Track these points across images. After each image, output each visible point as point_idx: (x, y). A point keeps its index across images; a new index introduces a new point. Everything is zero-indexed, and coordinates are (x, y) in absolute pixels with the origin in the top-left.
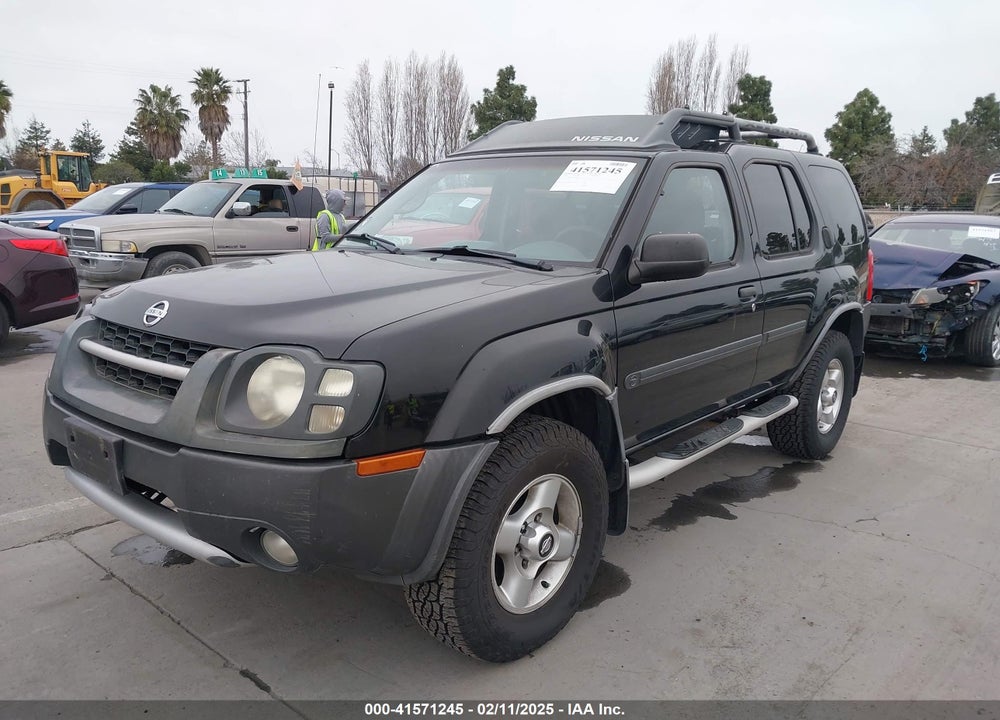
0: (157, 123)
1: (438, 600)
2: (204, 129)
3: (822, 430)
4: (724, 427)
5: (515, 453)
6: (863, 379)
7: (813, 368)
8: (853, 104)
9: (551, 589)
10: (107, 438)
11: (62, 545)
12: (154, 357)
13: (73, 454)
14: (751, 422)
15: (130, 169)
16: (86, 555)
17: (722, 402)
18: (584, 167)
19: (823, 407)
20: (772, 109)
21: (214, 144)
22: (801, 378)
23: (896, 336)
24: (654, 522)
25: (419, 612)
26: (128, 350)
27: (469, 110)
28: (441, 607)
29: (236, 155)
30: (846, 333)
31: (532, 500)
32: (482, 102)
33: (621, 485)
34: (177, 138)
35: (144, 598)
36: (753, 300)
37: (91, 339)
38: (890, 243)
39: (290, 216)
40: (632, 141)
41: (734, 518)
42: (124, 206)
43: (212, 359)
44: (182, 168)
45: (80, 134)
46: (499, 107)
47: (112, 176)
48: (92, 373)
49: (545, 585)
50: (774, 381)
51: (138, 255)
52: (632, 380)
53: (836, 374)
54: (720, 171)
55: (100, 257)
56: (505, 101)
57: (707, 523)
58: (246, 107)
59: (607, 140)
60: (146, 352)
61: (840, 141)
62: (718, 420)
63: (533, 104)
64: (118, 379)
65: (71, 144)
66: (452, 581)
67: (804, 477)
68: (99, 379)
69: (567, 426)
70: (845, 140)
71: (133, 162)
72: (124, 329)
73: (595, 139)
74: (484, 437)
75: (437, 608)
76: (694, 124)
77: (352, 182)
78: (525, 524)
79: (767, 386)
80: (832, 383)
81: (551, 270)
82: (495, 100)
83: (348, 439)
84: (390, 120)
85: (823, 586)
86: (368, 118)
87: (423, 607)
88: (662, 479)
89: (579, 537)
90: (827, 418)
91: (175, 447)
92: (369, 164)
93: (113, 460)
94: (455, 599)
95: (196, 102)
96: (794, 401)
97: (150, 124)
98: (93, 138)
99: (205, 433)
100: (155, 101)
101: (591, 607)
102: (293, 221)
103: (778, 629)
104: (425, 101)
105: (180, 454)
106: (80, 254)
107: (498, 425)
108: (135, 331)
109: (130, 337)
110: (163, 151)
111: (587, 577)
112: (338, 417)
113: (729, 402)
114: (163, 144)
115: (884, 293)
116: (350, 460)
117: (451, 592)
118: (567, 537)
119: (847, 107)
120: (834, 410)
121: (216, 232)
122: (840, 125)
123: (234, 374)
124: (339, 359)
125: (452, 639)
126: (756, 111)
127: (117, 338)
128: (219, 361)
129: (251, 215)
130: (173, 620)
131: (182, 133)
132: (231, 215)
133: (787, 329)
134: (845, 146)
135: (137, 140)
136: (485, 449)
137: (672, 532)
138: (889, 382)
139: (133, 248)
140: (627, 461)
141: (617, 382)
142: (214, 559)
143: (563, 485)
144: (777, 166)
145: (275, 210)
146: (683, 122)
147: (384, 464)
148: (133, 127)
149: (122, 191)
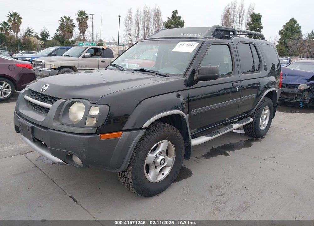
0: (66, 28)
1: (127, 177)
2: (80, 30)
3: (261, 129)
4: (227, 127)
5: (152, 133)
6: (277, 112)
7: (259, 109)
8: (288, 23)
9: (165, 175)
10: (29, 125)
11: (23, 156)
12: (44, 101)
13: (21, 130)
14: (236, 126)
15: (57, 42)
16: (29, 160)
17: (227, 119)
18: (183, 44)
19: (262, 122)
20: (261, 24)
21: (83, 35)
22: (254, 112)
23: (293, 99)
24: (203, 156)
25: (122, 181)
26: (37, 99)
27: (163, 24)
28: (128, 179)
29: (90, 38)
30: (271, 98)
31: (159, 148)
32: (167, 22)
33: (189, 145)
34: (71, 32)
35: (44, 173)
36: (238, 87)
37: (27, 95)
38: (292, 69)
39: (102, 58)
40: (199, 36)
41: (229, 155)
42: (53, 54)
43: (59, 102)
44: (73, 42)
45: (43, 31)
46: (172, 23)
47: (51, 44)
48: (28, 105)
49: (163, 174)
50: (246, 113)
51: (55, 69)
52: (194, 112)
53: (267, 111)
54: (228, 45)
55: (44, 69)
56: (174, 21)
57: (220, 157)
58: (93, 23)
59: (192, 35)
60: (42, 100)
61: (284, 35)
62: (226, 125)
63: (183, 22)
64: (34, 108)
65: (40, 34)
66: (131, 172)
67: (255, 144)
68: (29, 107)
69: (170, 125)
70: (285, 34)
71: (58, 40)
72: (36, 93)
73: (188, 35)
74: (142, 129)
75: (127, 180)
76: (221, 30)
77: (122, 47)
78: (156, 155)
79: (243, 114)
80: (265, 114)
81: (169, 77)
82: (171, 21)
83: (97, 128)
84: (138, 27)
85: (254, 178)
86: (131, 26)
87: (123, 179)
88: (204, 143)
89: (174, 160)
90: (264, 125)
91: (47, 129)
92: (131, 41)
93: (30, 132)
94: (132, 177)
95: (78, 21)
96: (251, 120)
97: (63, 28)
98: (47, 32)
99: (55, 125)
100: (65, 20)
101: (178, 181)
102: (103, 59)
103: (236, 190)
104: (149, 21)
105: (49, 131)
106: (38, 68)
107: (146, 125)
108: (39, 93)
109: (38, 95)
110: (67, 36)
111: (176, 172)
112: (94, 121)
113: (229, 119)
114: (67, 34)
115: (290, 85)
116: (98, 134)
117: (131, 175)
118: (170, 160)
119: (286, 24)
120: (266, 122)
121: (79, 62)
122: (284, 29)
123: (65, 107)
124: (96, 103)
125: (132, 189)
126: (256, 25)
127: (34, 95)
128: (60, 103)
129: (90, 57)
130: (52, 180)
131: (73, 31)
132: (84, 57)
133: (250, 97)
134: (285, 36)
135: (60, 33)
136: (142, 132)
137: (209, 159)
138: (289, 114)
139: (54, 67)
140: (191, 137)
141: (188, 112)
142: (59, 163)
143: (169, 144)
144: (249, 44)
145: (98, 55)
146: (217, 30)
147: (109, 136)
148: (59, 29)
149: (52, 49)
